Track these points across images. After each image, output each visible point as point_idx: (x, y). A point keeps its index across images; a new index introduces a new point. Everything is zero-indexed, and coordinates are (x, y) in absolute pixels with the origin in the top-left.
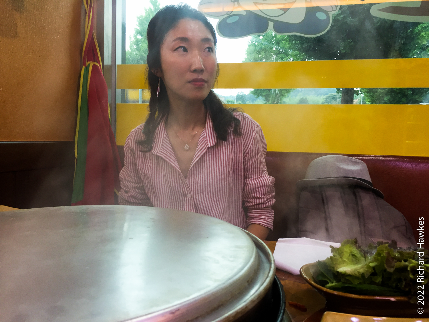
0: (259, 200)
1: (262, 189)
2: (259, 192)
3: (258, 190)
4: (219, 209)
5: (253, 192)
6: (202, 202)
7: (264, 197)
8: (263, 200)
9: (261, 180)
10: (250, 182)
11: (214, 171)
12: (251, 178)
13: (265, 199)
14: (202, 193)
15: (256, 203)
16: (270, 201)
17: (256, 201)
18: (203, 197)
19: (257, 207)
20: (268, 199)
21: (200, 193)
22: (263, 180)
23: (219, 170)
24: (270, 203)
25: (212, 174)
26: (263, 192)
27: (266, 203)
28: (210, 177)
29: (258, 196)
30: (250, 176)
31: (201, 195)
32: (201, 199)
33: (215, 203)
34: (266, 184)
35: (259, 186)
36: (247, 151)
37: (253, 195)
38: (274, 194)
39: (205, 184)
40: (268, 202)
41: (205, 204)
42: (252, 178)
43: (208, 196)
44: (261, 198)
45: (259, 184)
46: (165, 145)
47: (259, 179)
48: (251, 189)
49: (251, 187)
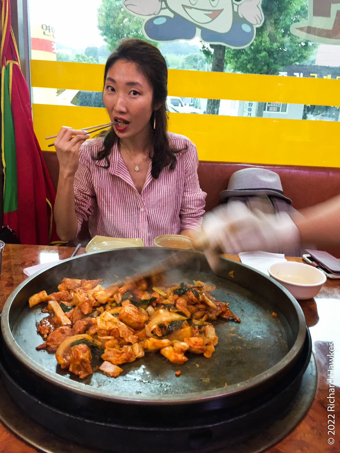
0: (192, 210)
1: (195, 202)
2: (193, 204)
3: (193, 203)
4: (166, 220)
5: (188, 204)
6: (153, 214)
7: (196, 208)
8: (195, 211)
9: (195, 195)
10: (187, 196)
11: (163, 189)
12: (188, 191)
13: (197, 210)
14: (153, 208)
15: (189, 213)
16: (201, 211)
17: (189, 211)
18: (154, 210)
19: (191, 216)
20: (199, 210)
21: (152, 207)
22: (197, 195)
23: (167, 188)
24: (200, 213)
25: (161, 192)
26: (196, 205)
27: (197, 214)
28: (160, 194)
29: (192, 207)
30: (187, 190)
31: (152, 209)
32: (153, 213)
33: (163, 215)
34: (199, 199)
35: (193, 200)
36: (187, 170)
37: (188, 206)
38: (205, 205)
39: (156, 200)
40: (199, 212)
41: (155, 216)
42: (189, 193)
43: (158, 209)
44: (194, 209)
45: (193, 198)
46: (120, 166)
47: (194, 194)
48: (187, 201)
49: (187, 199)
